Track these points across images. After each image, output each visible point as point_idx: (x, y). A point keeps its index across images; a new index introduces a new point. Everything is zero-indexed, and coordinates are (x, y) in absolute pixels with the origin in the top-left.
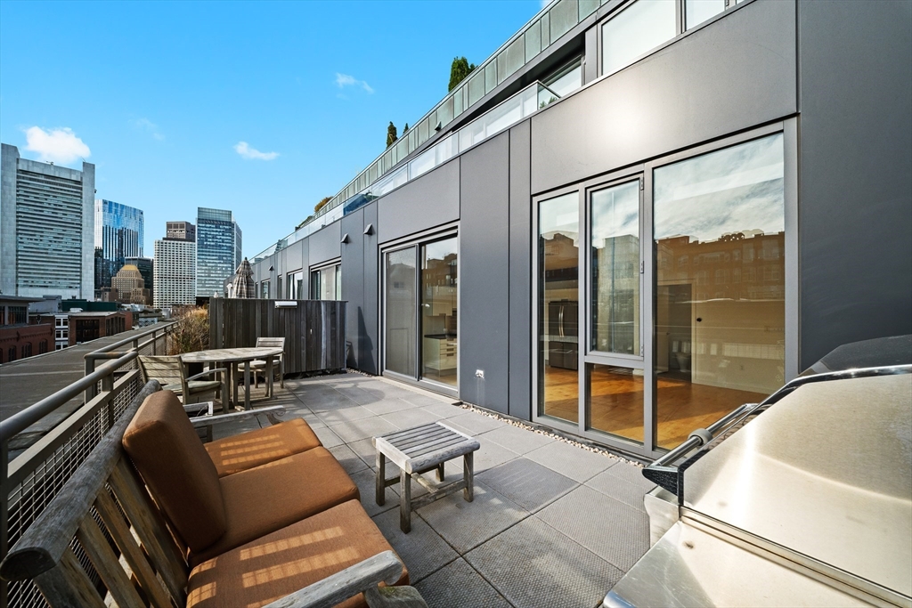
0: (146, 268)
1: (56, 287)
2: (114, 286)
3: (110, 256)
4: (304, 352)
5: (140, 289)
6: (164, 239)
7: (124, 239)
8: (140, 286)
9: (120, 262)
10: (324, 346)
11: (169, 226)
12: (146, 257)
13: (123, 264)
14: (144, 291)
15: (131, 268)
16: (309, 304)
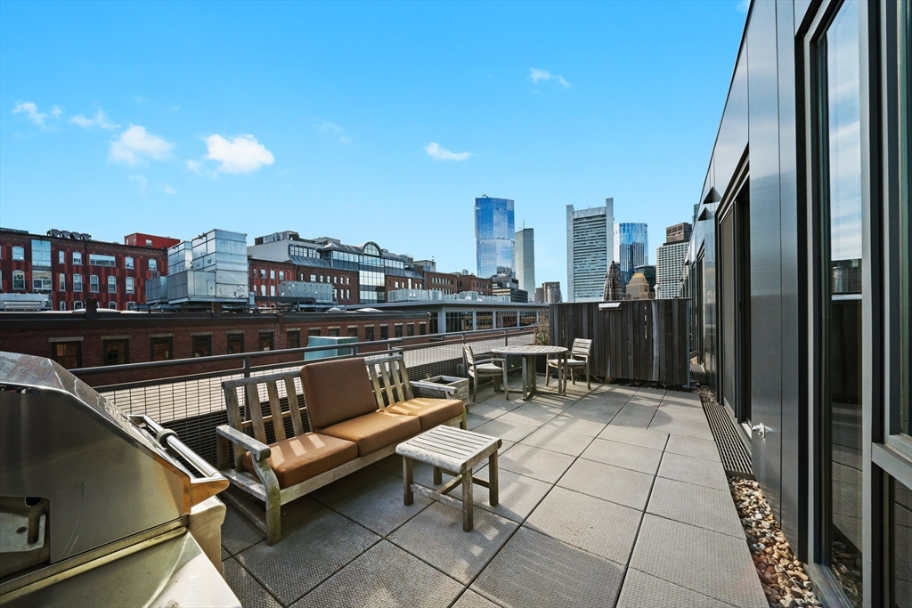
0: (650, 274)
1: (593, 296)
2: (627, 292)
3: (625, 268)
4: (631, 357)
5: (646, 293)
6: (664, 244)
7: (634, 251)
8: (646, 291)
9: (632, 272)
10: (656, 354)
11: (669, 231)
12: (650, 264)
13: (634, 273)
14: (649, 294)
15: (639, 276)
16: (637, 304)
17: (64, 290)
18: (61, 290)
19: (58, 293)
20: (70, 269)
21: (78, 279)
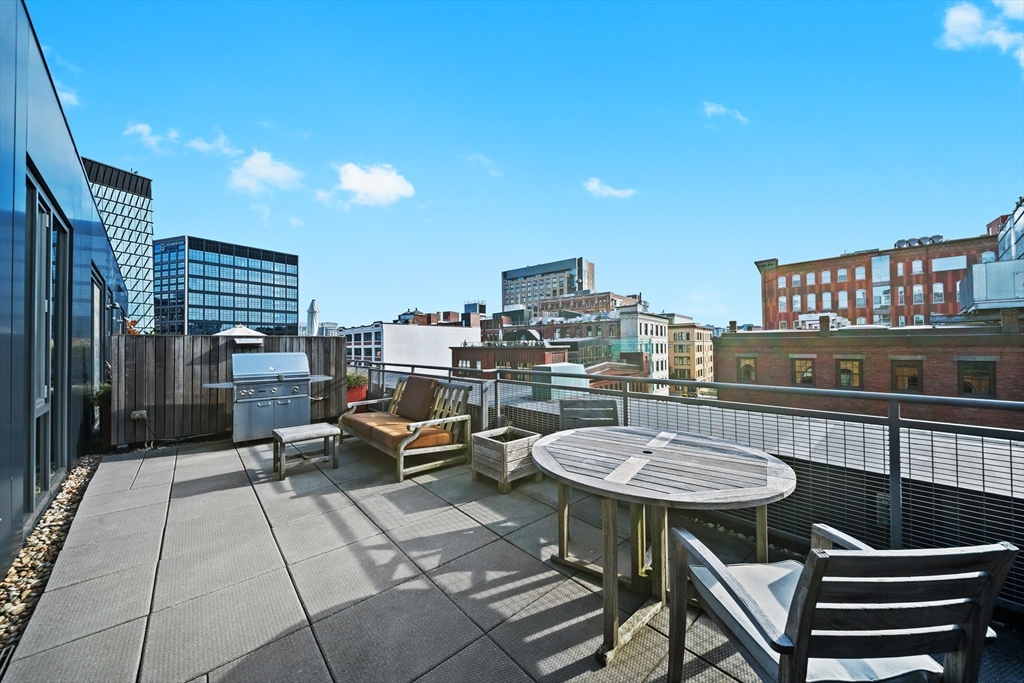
17: (903, 304)
18: (900, 304)
19: (897, 307)
20: (910, 280)
21: (918, 289)
